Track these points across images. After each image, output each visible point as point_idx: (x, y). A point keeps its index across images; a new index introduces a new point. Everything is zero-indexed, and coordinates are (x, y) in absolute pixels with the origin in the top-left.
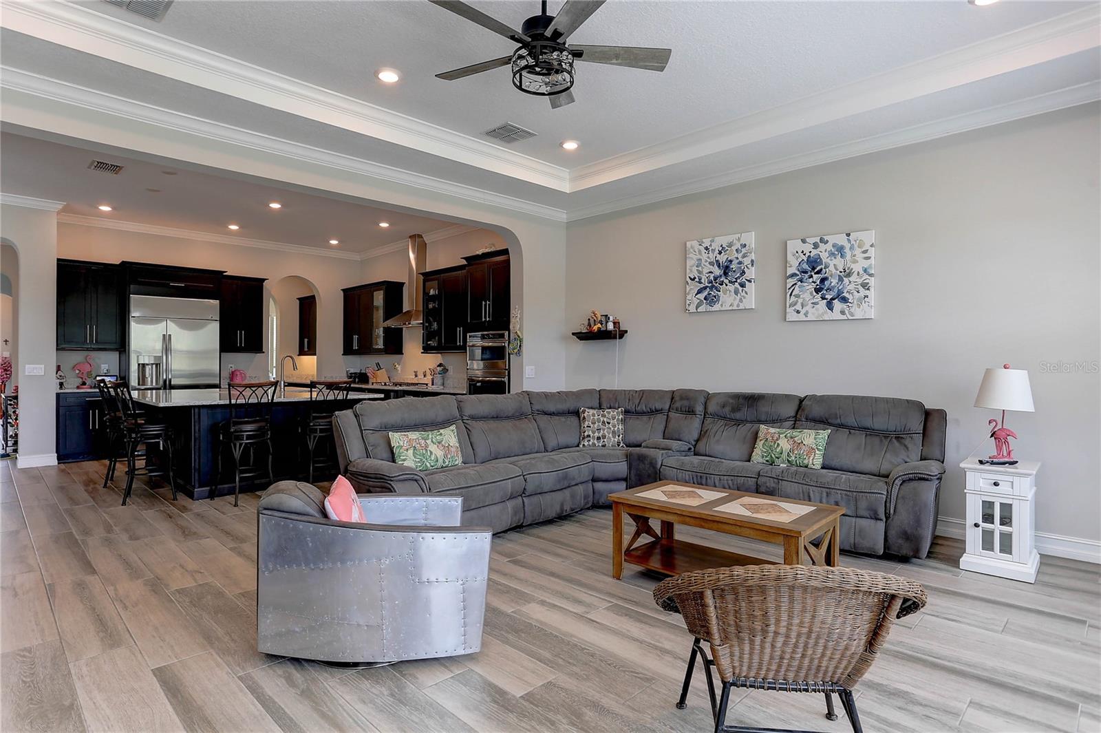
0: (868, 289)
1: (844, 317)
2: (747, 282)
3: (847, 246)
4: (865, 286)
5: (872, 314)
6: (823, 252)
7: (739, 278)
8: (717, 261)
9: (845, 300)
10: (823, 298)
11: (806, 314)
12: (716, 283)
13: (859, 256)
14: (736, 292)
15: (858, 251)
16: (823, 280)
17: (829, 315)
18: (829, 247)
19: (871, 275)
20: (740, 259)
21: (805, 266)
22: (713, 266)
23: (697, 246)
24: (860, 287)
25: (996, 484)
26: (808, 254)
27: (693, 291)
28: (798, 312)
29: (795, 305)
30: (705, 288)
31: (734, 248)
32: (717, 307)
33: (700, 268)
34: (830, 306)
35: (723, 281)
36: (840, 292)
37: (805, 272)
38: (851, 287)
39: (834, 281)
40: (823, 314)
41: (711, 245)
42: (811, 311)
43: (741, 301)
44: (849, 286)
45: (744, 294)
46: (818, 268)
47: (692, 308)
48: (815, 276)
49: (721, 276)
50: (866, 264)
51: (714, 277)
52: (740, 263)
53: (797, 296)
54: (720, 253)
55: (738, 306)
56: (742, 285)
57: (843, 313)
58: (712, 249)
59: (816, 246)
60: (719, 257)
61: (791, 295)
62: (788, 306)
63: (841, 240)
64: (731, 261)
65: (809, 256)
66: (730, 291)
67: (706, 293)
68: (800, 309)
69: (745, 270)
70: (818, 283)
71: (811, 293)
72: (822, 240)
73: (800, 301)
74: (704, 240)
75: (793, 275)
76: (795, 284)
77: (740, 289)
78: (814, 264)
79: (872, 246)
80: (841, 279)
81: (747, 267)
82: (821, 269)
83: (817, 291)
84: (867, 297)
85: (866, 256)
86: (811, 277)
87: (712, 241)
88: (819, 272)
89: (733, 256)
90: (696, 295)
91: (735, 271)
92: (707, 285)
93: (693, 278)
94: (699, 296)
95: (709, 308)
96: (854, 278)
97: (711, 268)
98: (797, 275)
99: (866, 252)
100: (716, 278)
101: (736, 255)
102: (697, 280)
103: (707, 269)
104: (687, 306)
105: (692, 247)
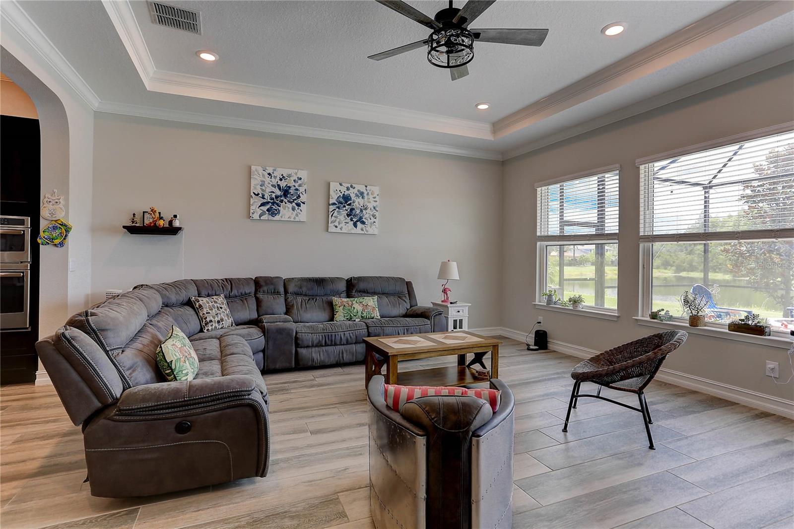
0: (375, 218)
1: (363, 232)
2: (301, 204)
3: (366, 193)
4: (374, 216)
5: (376, 232)
6: (352, 193)
7: (295, 199)
8: (279, 185)
9: (363, 223)
10: (351, 220)
11: (341, 229)
12: (277, 200)
13: (372, 200)
14: (293, 209)
15: (371, 197)
16: (352, 210)
17: (354, 230)
18: (355, 191)
19: (377, 211)
20: (297, 187)
21: (341, 200)
22: (275, 188)
23: (260, 170)
24: (371, 216)
25: (459, 312)
26: (343, 193)
27: (256, 204)
28: (336, 227)
29: (335, 222)
30: (268, 203)
31: (292, 179)
32: (277, 218)
33: (263, 188)
34: (355, 225)
35: (283, 200)
36: (361, 218)
37: (342, 204)
38: (367, 216)
39: (358, 211)
40: (351, 230)
41: (273, 173)
42: (344, 227)
43: (297, 215)
44: (366, 215)
45: (299, 211)
46: (349, 202)
47: (256, 216)
48: (347, 207)
49: (281, 196)
50: (375, 204)
51: (275, 196)
52: (297, 190)
53: (335, 217)
54: (281, 180)
55: (295, 218)
56: (298, 205)
57: (362, 230)
58: (274, 176)
59: (348, 189)
60: (279, 183)
61: (332, 216)
62: (330, 222)
63: (363, 189)
64: (290, 187)
65: (344, 194)
66: (288, 208)
67: (268, 207)
68: (337, 225)
69: (301, 195)
70: (349, 211)
71: (345, 217)
72: (351, 186)
73: (338, 220)
74: (267, 168)
75: (334, 204)
76: (335, 209)
77: (297, 207)
78: (346, 199)
79: (378, 195)
80: (361, 211)
81: (302, 193)
82: (351, 203)
83: (348, 215)
84: (374, 222)
85: (374, 200)
86: (345, 206)
87: (274, 170)
88: (349, 205)
89: (292, 184)
90: (259, 207)
91: (292, 195)
92: (270, 201)
93: (256, 193)
94: (262, 208)
95: (271, 218)
96: (369, 211)
97: (273, 189)
98: (336, 204)
99: (375, 198)
100: (277, 197)
101: (294, 184)
102: (261, 195)
103: (269, 189)
104: (251, 214)
105: (256, 170)
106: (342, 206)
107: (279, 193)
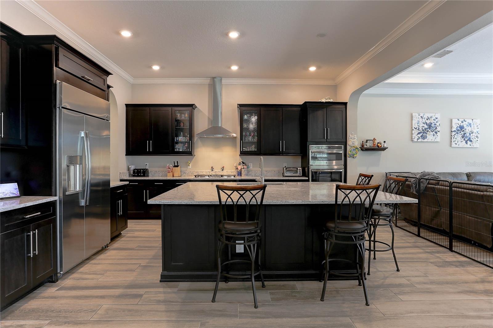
1: (471, 147)
2: (438, 132)
3: (472, 124)
4: (477, 137)
5: (478, 146)
6: (465, 124)
7: (435, 130)
8: (426, 123)
9: (471, 141)
10: (464, 140)
11: (459, 145)
12: (426, 131)
14: (434, 135)
15: (475, 126)
16: (465, 134)
17: (466, 146)
18: (466, 123)
19: (479, 134)
20: (435, 123)
22: (424, 124)
23: (417, 115)
24: (475, 137)
26: (460, 124)
27: (415, 133)
28: (456, 144)
29: (455, 141)
30: (421, 132)
31: (433, 119)
32: (426, 140)
33: (419, 125)
34: (466, 143)
35: (428, 131)
36: (470, 138)
38: (473, 137)
39: (468, 135)
40: (464, 145)
41: (423, 116)
42: (460, 144)
43: (435, 138)
44: (472, 137)
45: (436, 136)
46: (463, 130)
47: (415, 140)
48: (462, 132)
49: (427, 129)
50: (478, 130)
52: (435, 124)
53: (456, 138)
54: (427, 120)
55: (434, 140)
56: (436, 133)
57: (470, 145)
58: (424, 118)
59: (462, 122)
60: (427, 121)
61: (454, 138)
62: (452, 141)
63: (470, 121)
64: (432, 123)
65: (460, 125)
66: (431, 135)
67: (421, 134)
68: (457, 143)
69: (437, 127)
70: (463, 134)
71: (460, 138)
72: (464, 120)
73: (457, 140)
74: (420, 114)
75: (455, 131)
76: (455, 134)
77: (435, 134)
78: (462, 128)
79: (479, 124)
80: (470, 134)
82: (464, 130)
83: (463, 137)
84: (477, 140)
85: (477, 127)
86: (460, 132)
87: (424, 115)
88: (463, 131)
89: (432, 121)
90: (417, 135)
91: (433, 127)
92: (422, 131)
93: (416, 128)
94: (418, 135)
95: (423, 140)
96: (474, 134)
97: (424, 125)
98: (456, 131)
99: (477, 126)
100: (425, 129)
101: (434, 121)
102: (417, 129)
103: (422, 125)
104: (413, 139)
105: (415, 115)
106: (459, 132)
107: (426, 127)
